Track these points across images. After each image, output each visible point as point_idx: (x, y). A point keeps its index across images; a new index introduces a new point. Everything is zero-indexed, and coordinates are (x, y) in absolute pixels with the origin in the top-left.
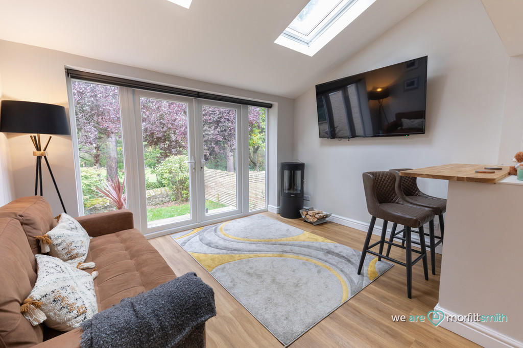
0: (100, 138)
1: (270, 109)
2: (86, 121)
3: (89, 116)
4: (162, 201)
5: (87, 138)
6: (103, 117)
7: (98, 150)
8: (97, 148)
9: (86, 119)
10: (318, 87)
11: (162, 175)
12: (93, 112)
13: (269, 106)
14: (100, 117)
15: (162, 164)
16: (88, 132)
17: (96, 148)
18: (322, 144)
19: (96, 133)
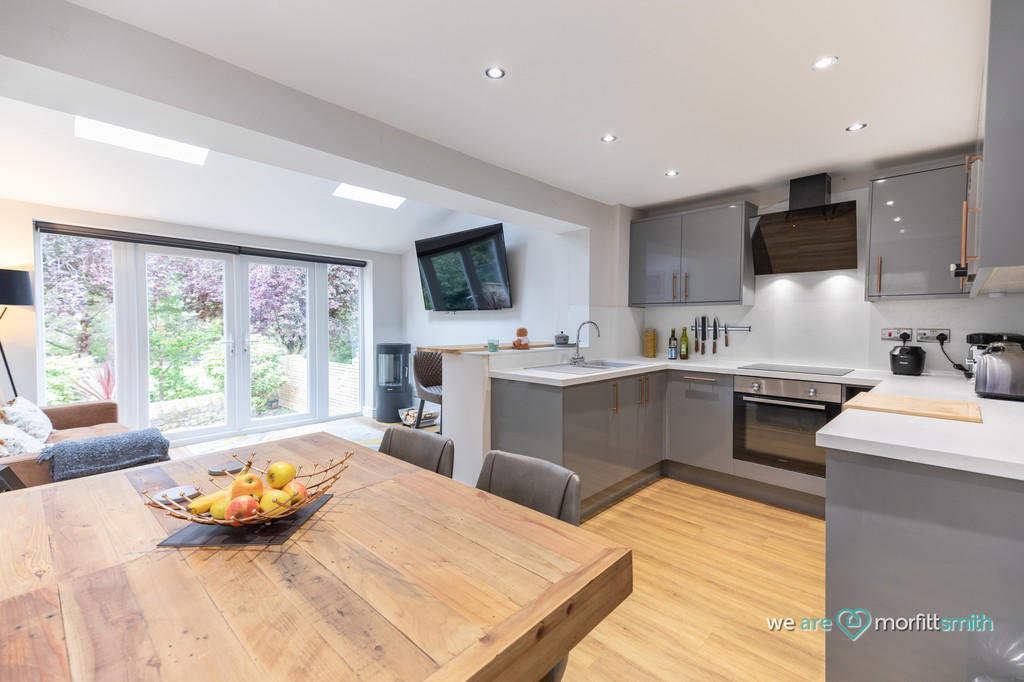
0: (92, 303)
1: (364, 268)
2: (62, 272)
3: (70, 263)
4: (212, 418)
5: (63, 303)
6: (100, 265)
7: (86, 326)
8: (86, 323)
9: (62, 268)
10: (419, 244)
11: (210, 370)
12: (79, 256)
13: (363, 264)
14: (93, 265)
15: (212, 350)
16: (65, 291)
17: (82, 322)
18: (432, 319)
19: (83, 294)
